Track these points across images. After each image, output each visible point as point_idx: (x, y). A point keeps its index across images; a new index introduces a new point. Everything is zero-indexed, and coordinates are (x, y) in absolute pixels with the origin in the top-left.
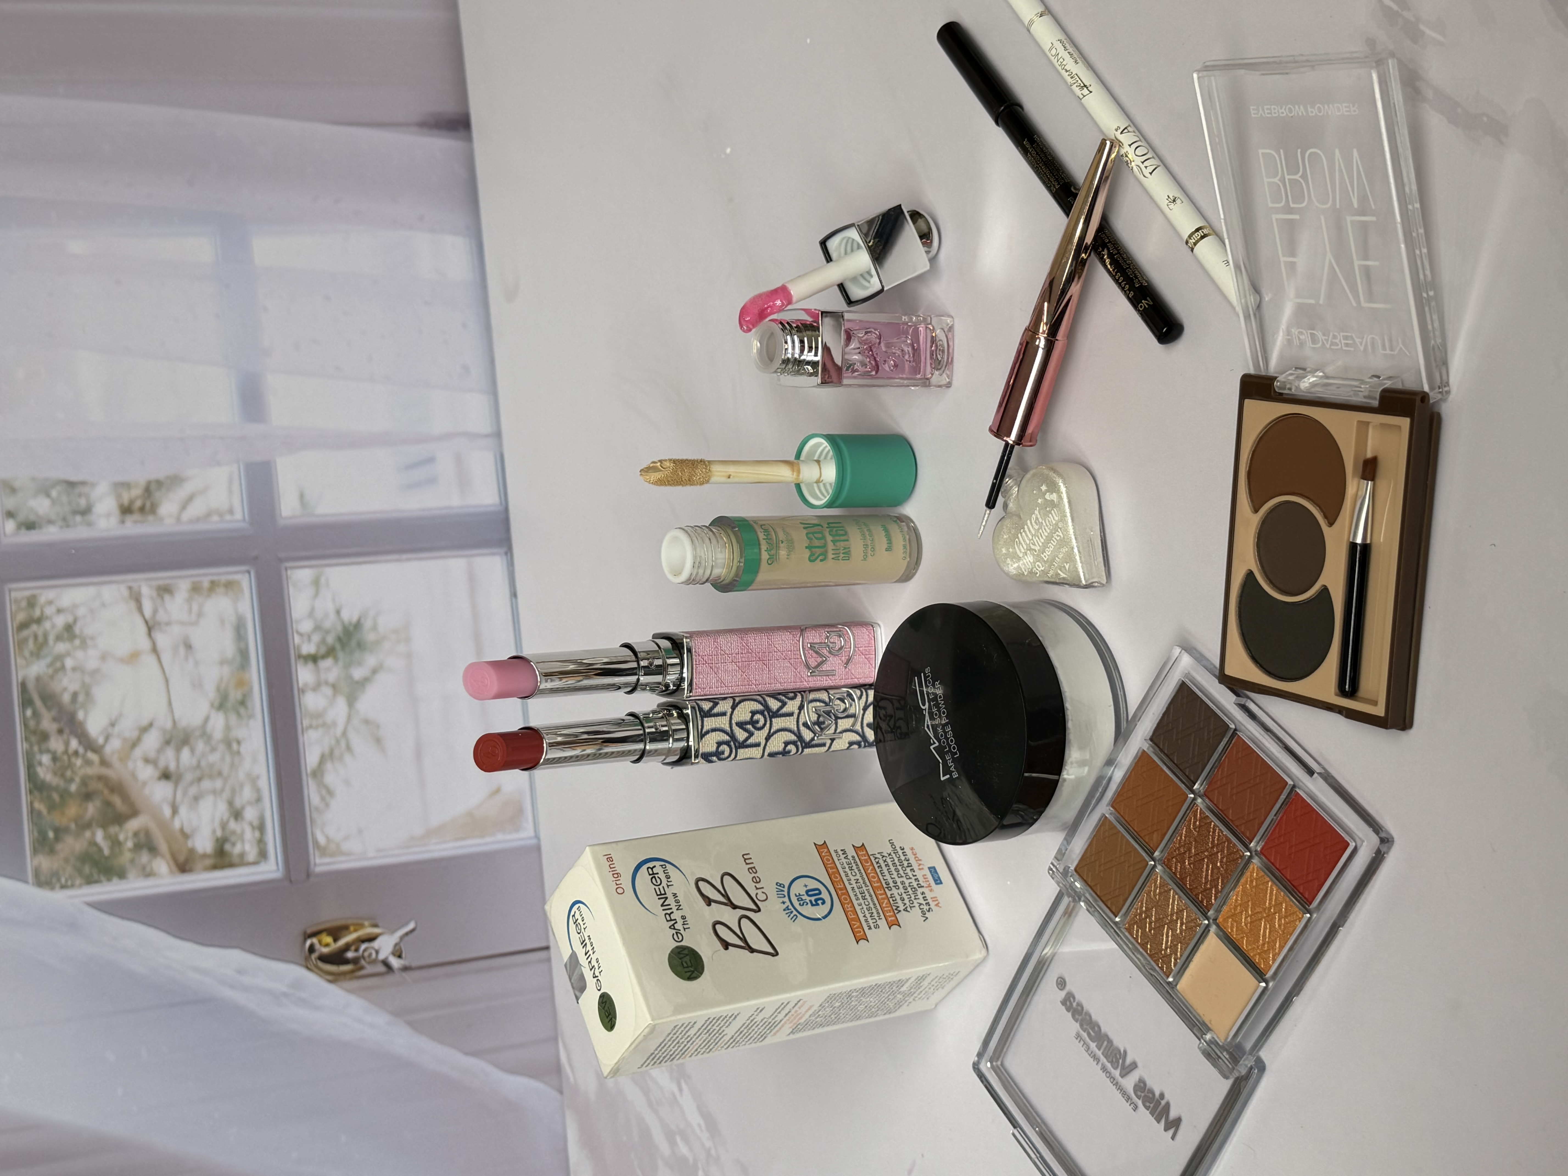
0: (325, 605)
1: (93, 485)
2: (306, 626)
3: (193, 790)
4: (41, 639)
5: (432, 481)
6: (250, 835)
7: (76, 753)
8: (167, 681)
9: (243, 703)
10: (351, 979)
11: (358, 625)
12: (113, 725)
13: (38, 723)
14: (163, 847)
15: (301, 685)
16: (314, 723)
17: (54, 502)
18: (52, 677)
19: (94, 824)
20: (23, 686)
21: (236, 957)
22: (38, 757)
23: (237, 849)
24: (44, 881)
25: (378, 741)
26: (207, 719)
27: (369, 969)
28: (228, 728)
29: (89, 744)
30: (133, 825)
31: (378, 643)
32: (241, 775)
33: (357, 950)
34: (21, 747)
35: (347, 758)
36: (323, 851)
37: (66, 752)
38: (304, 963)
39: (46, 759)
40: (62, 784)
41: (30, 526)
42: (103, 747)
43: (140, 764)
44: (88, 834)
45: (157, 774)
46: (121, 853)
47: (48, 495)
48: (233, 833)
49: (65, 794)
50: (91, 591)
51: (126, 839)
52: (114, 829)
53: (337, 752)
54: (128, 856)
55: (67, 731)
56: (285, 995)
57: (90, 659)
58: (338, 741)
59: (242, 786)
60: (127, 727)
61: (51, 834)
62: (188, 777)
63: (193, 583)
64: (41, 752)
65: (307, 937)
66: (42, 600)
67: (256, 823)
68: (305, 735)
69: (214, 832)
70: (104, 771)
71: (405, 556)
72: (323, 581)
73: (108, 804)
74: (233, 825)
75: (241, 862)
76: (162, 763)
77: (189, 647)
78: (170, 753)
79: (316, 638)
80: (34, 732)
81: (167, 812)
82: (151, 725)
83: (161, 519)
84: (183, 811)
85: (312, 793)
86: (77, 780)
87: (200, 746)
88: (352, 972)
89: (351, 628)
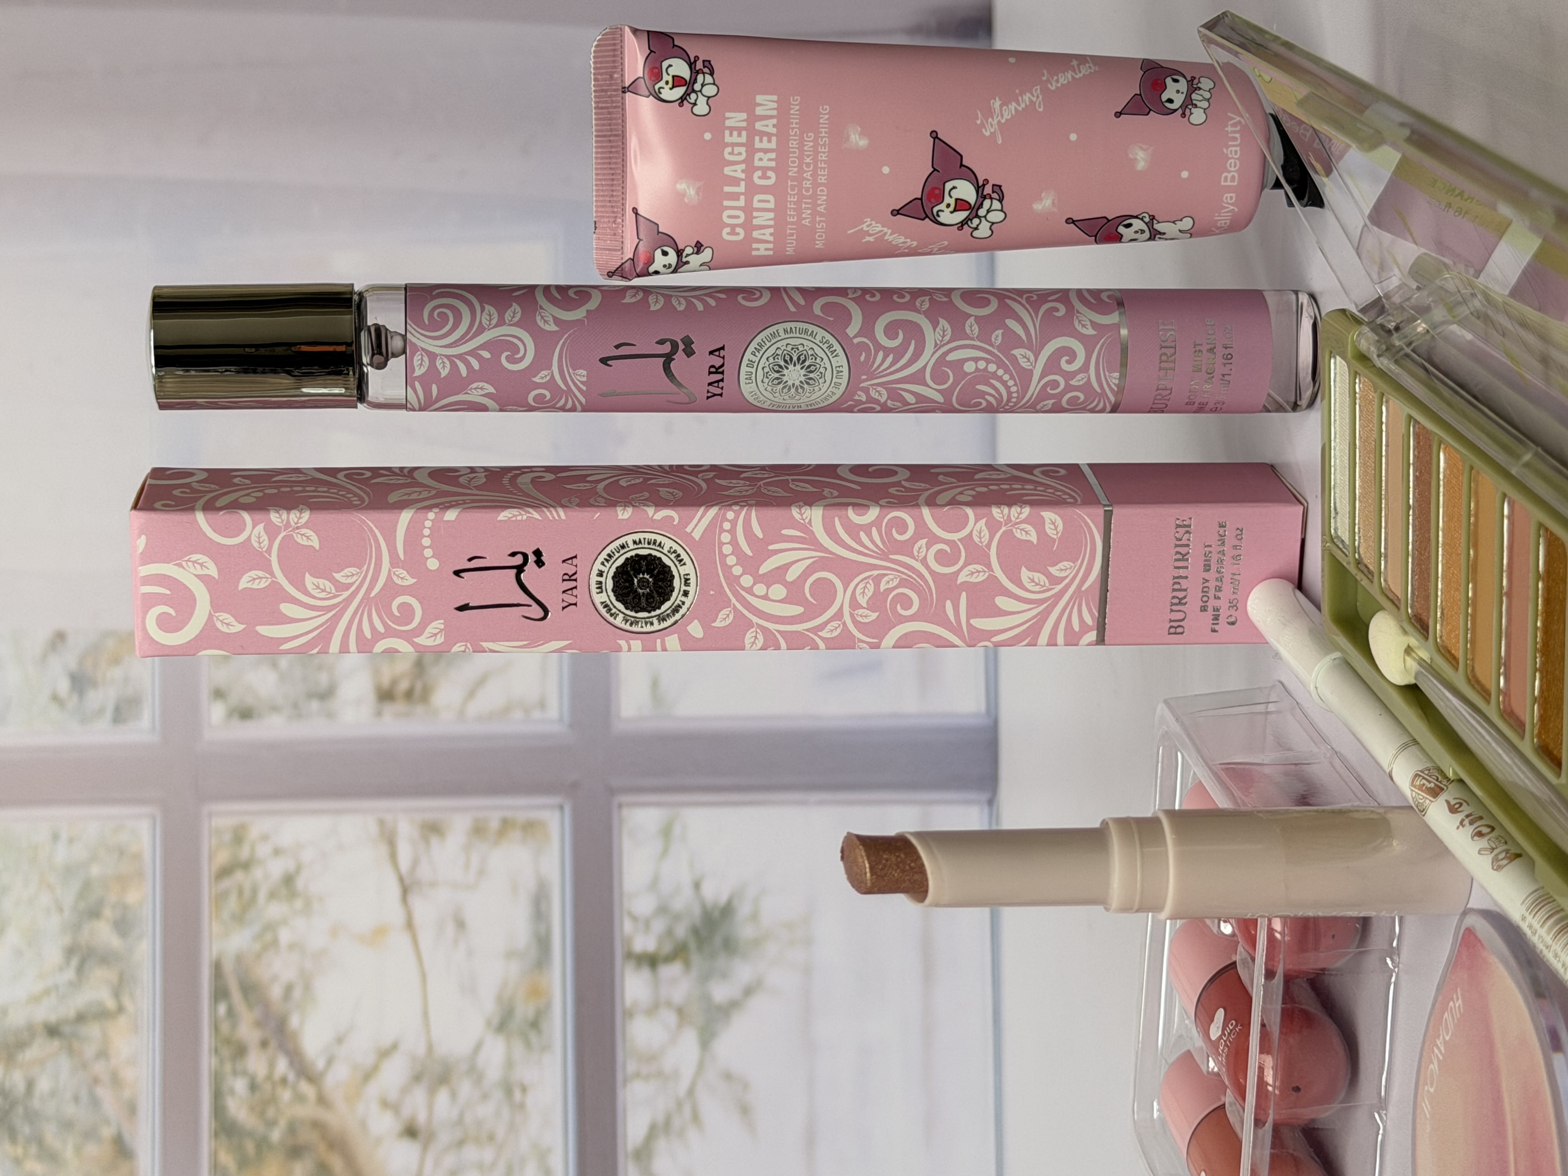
0: (677, 872)
2: (644, 905)
3: (449, 1161)
7: (284, 1081)
8: (424, 977)
9: (535, 1024)
11: (727, 911)
12: (340, 1040)
13: (234, 1026)
15: (627, 1004)
16: (644, 1069)
18: (259, 957)
20: (217, 967)
22: (229, 1081)
25: (745, 1110)
26: (478, 1047)
28: (509, 1064)
29: (303, 1069)
31: (758, 942)
32: (524, 1144)
34: (207, 1062)
35: (693, 1135)
37: (269, 1077)
39: (240, 1085)
40: (260, 1127)
41: (246, 714)
42: (322, 1074)
43: (374, 1108)
45: (398, 1127)
47: (274, 666)
49: (263, 1144)
50: (324, 822)
53: (676, 1123)
55: (273, 1043)
57: (313, 931)
58: (679, 1105)
59: (524, 1161)
60: (360, 1048)
62: (444, 1138)
63: (475, 820)
64: (235, 1073)
66: (254, 832)
68: (628, 1089)
70: (322, 1114)
72: (676, 831)
73: (323, 1167)
76: (407, 1111)
77: (460, 924)
78: (419, 1095)
79: (659, 926)
80: (228, 1041)
82: (394, 1047)
83: (436, 713)
86: (283, 1123)
87: (465, 1088)
89: (716, 914)
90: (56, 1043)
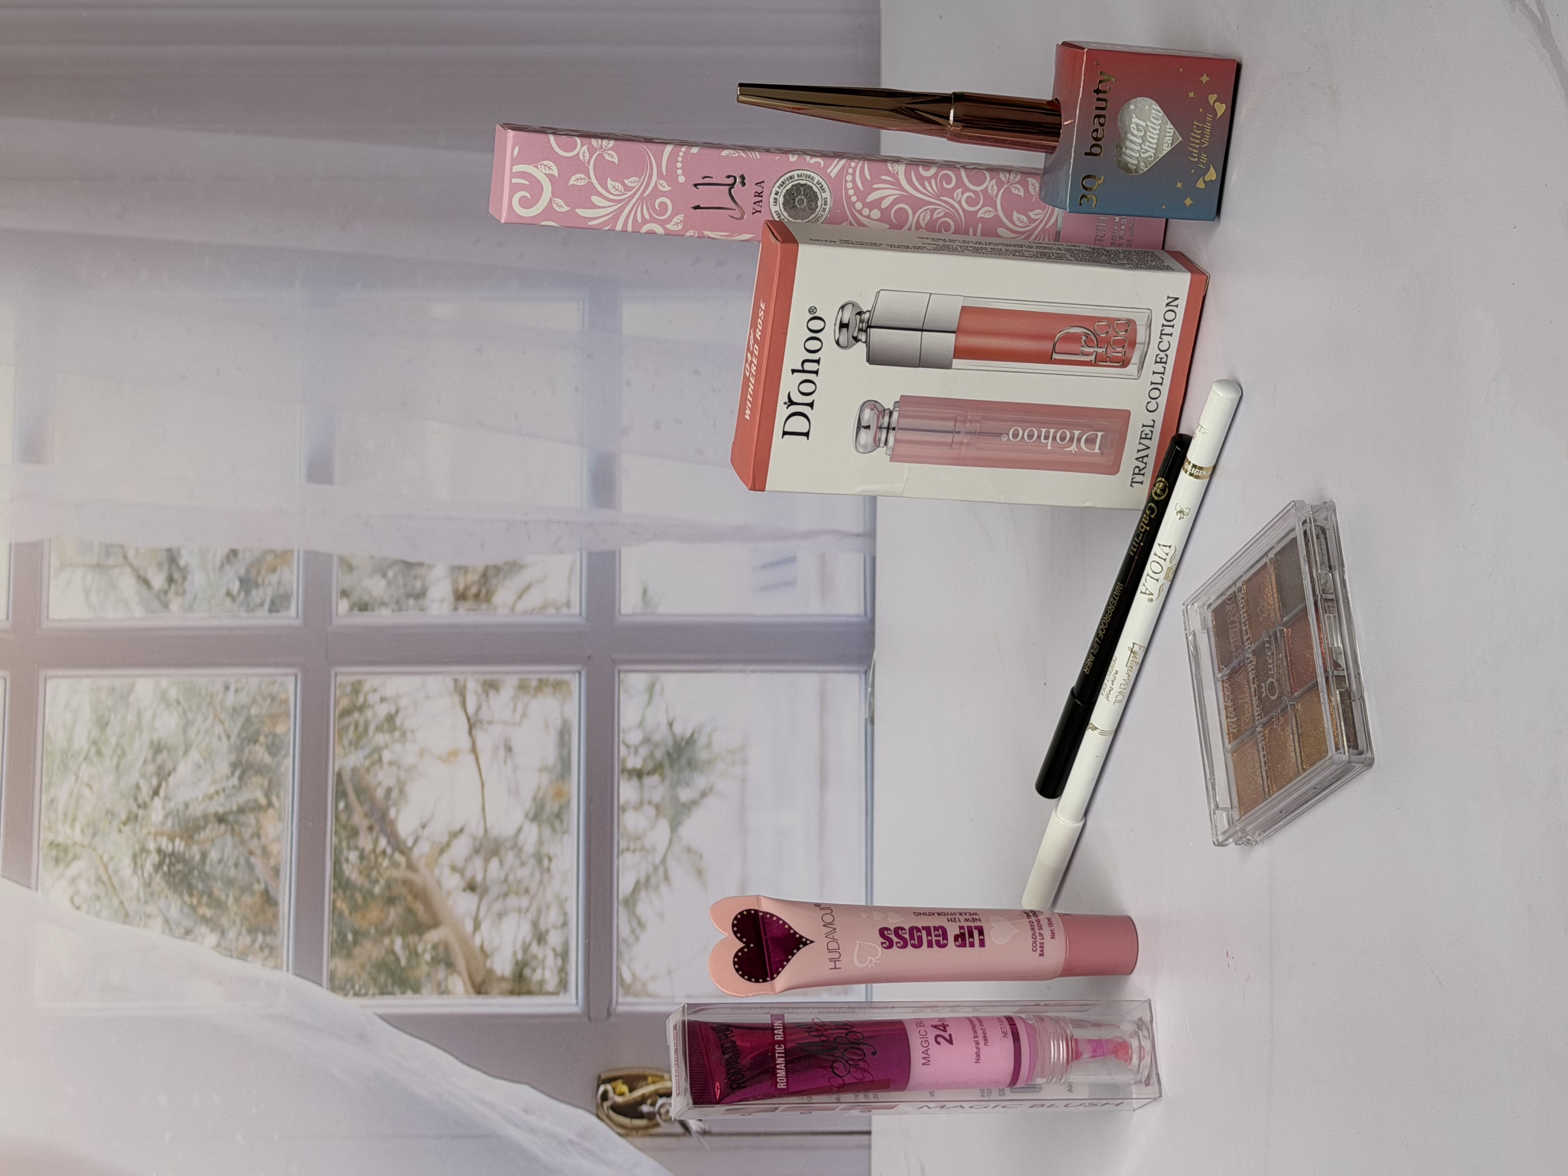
0: (657, 717)
1: (431, 567)
2: (634, 737)
3: (497, 907)
4: (361, 727)
5: (790, 584)
6: (551, 961)
7: (384, 853)
8: (483, 785)
9: (559, 816)
10: (644, 1136)
11: (691, 741)
12: (424, 827)
13: (350, 817)
14: (461, 964)
15: (622, 801)
16: (632, 847)
17: (389, 583)
18: (368, 770)
19: (394, 931)
20: (339, 776)
21: (525, 1093)
22: (345, 853)
23: (537, 976)
24: (338, 986)
25: (700, 872)
26: (520, 830)
27: (665, 1128)
28: (540, 842)
29: (398, 845)
30: (434, 936)
31: (710, 762)
32: (549, 896)
33: (653, 1104)
34: (330, 840)
35: (664, 888)
36: (628, 989)
37: (374, 851)
38: (594, 1110)
39: (353, 856)
40: (367, 885)
41: (363, 607)
42: (411, 849)
43: (447, 870)
44: (387, 941)
45: (463, 884)
46: (418, 965)
47: (384, 576)
48: (535, 957)
49: (368, 895)
50: (417, 680)
51: (425, 951)
52: (413, 939)
53: (653, 881)
54: (424, 968)
55: (377, 828)
56: (572, 1143)
57: (407, 753)
58: (656, 868)
59: (548, 907)
60: (438, 830)
61: (350, 937)
62: (494, 891)
63: (520, 680)
64: (349, 848)
65: (600, 1082)
66: (367, 686)
67: (559, 949)
68: (621, 858)
69: (515, 953)
70: (410, 875)
71: (750, 667)
72: (657, 688)
73: (410, 911)
74: (535, 948)
75: (539, 990)
76: (469, 874)
77: (509, 749)
78: (478, 862)
79: (644, 751)
80: (345, 827)
81: (469, 926)
82: (462, 830)
83: (495, 609)
84: (485, 926)
85: (622, 923)
86: (382, 882)
87: (510, 858)
88: (646, 1128)
89: (683, 743)
90: (223, 827)
